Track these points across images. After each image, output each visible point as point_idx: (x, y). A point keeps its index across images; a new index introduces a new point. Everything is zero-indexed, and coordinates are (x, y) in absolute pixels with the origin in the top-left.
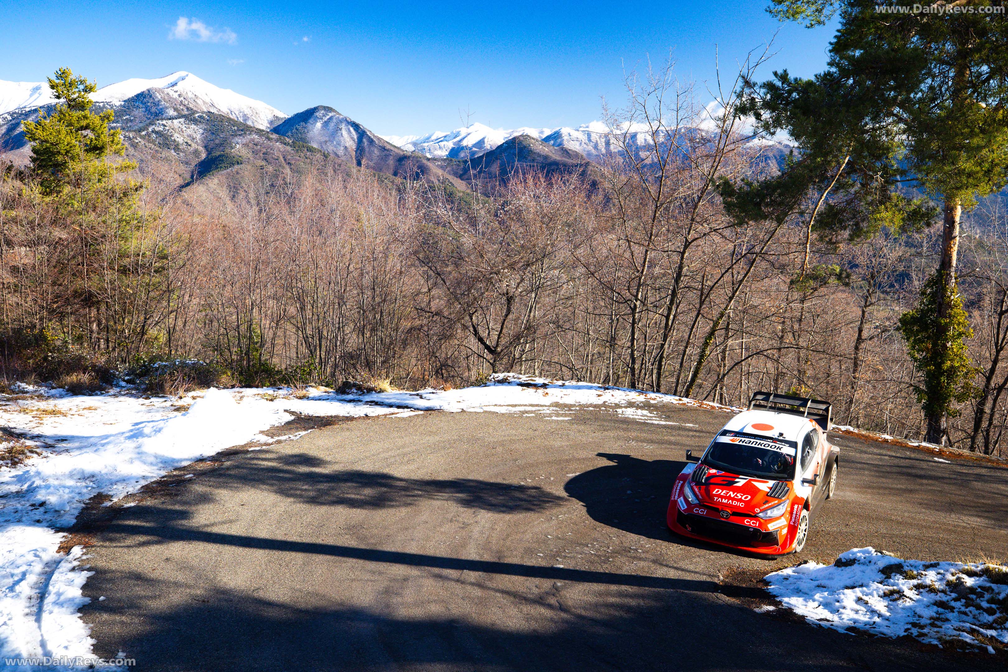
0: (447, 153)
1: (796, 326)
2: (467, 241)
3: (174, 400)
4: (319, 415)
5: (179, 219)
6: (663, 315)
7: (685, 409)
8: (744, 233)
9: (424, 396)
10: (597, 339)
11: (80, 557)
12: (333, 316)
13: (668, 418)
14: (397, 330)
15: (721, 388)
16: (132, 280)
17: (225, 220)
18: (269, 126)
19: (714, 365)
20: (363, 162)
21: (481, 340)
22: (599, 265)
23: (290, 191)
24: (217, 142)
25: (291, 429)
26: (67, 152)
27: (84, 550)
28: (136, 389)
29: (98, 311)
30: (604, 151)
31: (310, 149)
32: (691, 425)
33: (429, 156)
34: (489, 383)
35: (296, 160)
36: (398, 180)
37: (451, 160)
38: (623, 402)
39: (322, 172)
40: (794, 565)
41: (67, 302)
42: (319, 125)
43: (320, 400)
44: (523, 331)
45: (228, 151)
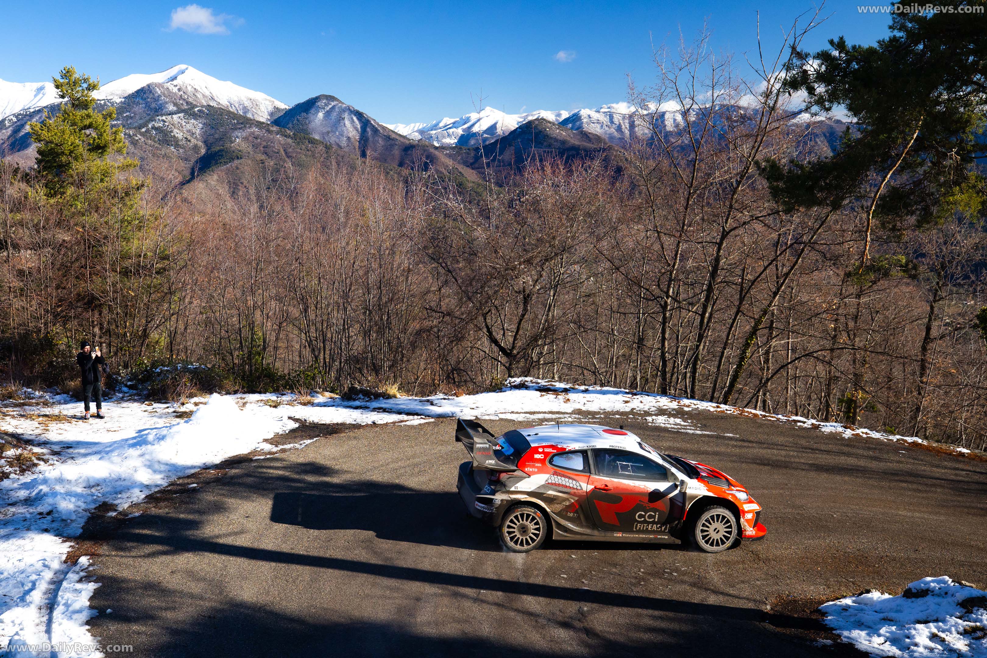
0: (456, 141)
1: (851, 324)
2: (480, 234)
3: (177, 407)
4: (324, 422)
5: (181, 218)
6: (696, 313)
7: (722, 417)
8: (789, 221)
9: (435, 402)
10: (622, 340)
11: (87, 568)
12: (337, 317)
13: (704, 427)
14: (404, 331)
15: (765, 394)
16: (134, 282)
17: (228, 218)
18: (269, 117)
19: (757, 368)
20: (368, 153)
21: (494, 341)
22: (626, 258)
23: (293, 186)
24: (217, 136)
25: (295, 437)
26: (71, 152)
27: (91, 561)
28: (138, 395)
29: (100, 314)
30: (627, 132)
31: (312, 141)
32: (731, 435)
33: (436, 144)
34: (504, 389)
35: (297, 153)
36: (405, 172)
37: (461, 148)
38: (653, 409)
39: (326, 166)
40: (853, 595)
41: (71, 306)
42: (321, 115)
43: (325, 406)
44: (541, 332)
45: (228, 145)
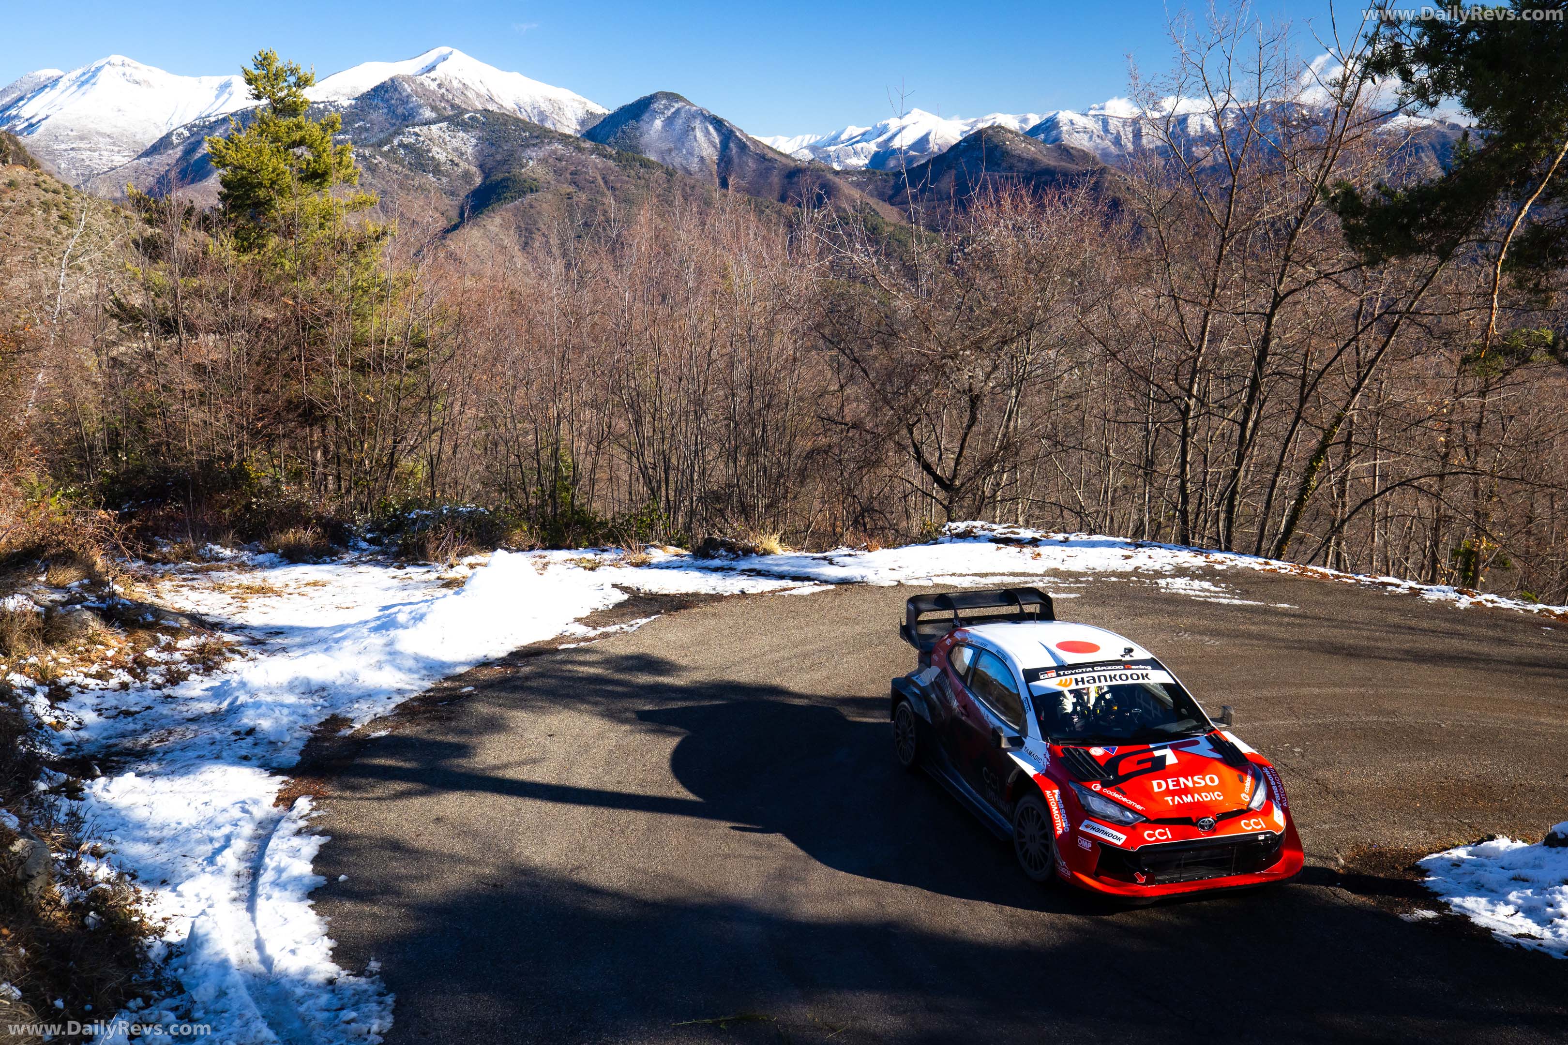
0: (867, 162)
1: (1472, 437)
2: (903, 305)
3: (441, 570)
4: (666, 592)
5: (443, 283)
6: (1235, 421)
7: (1275, 579)
8: (1377, 280)
9: (836, 560)
10: (1122, 463)
11: (308, 814)
12: (686, 432)
13: (1246, 594)
14: (788, 453)
15: (1338, 544)
16: (373, 382)
17: (516, 282)
18: (578, 128)
19: (1326, 503)
20: (731, 181)
21: (927, 467)
22: (1127, 339)
23: (615, 233)
24: (499, 157)
25: (623, 615)
26: (273, 183)
27: (314, 804)
28: (383, 553)
29: (323, 431)
30: (1130, 147)
31: (646, 164)
32: (1286, 606)
33: (836, 167)
34: (941, 539)
35: (623, 182)
36: (788, 209)
37: (874, 173)
38: (1168, 568)
39: (666, 200)
40: (1470, 843)
41: (278, 418)
42: (658, 123)
43: (668, 568)
44: (998, 453)
45: (515, 171)
